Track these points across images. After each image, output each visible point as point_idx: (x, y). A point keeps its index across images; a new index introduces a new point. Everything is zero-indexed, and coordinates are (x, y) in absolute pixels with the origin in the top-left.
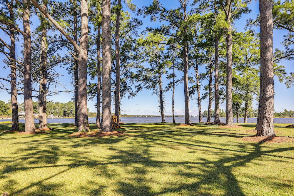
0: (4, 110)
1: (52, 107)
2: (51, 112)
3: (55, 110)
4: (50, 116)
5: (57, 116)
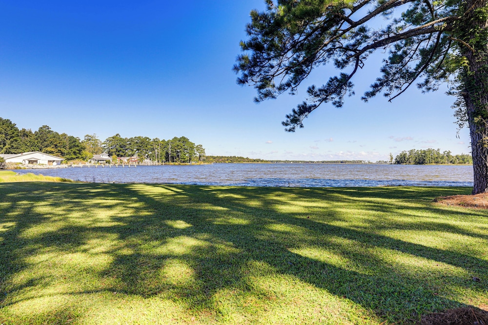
0: (77, 152)
1: (149, 146)
2: (147, 155)
3: (153, 152)
4: (146, 160)
5: (156, 161)
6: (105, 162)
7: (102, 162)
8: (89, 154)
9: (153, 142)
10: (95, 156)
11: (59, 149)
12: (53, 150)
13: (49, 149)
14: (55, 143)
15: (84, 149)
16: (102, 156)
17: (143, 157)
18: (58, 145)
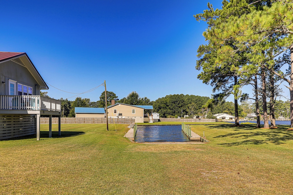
1: (282, 107)
2: (280, 113)
3: (286, 111)
4: (280, 117)
5: (288, 117)
6: (254, 118)
7: (252, 118)
8: (245, 114)
9: (285, 104)
10: (248, 115)
11: (231, 111)
12: (227, 112)
13: (225, 111)
14: (228, 108)
15: (242, 110)
16: (252, 115)
17: (278, 115)
18: (230, 109)
